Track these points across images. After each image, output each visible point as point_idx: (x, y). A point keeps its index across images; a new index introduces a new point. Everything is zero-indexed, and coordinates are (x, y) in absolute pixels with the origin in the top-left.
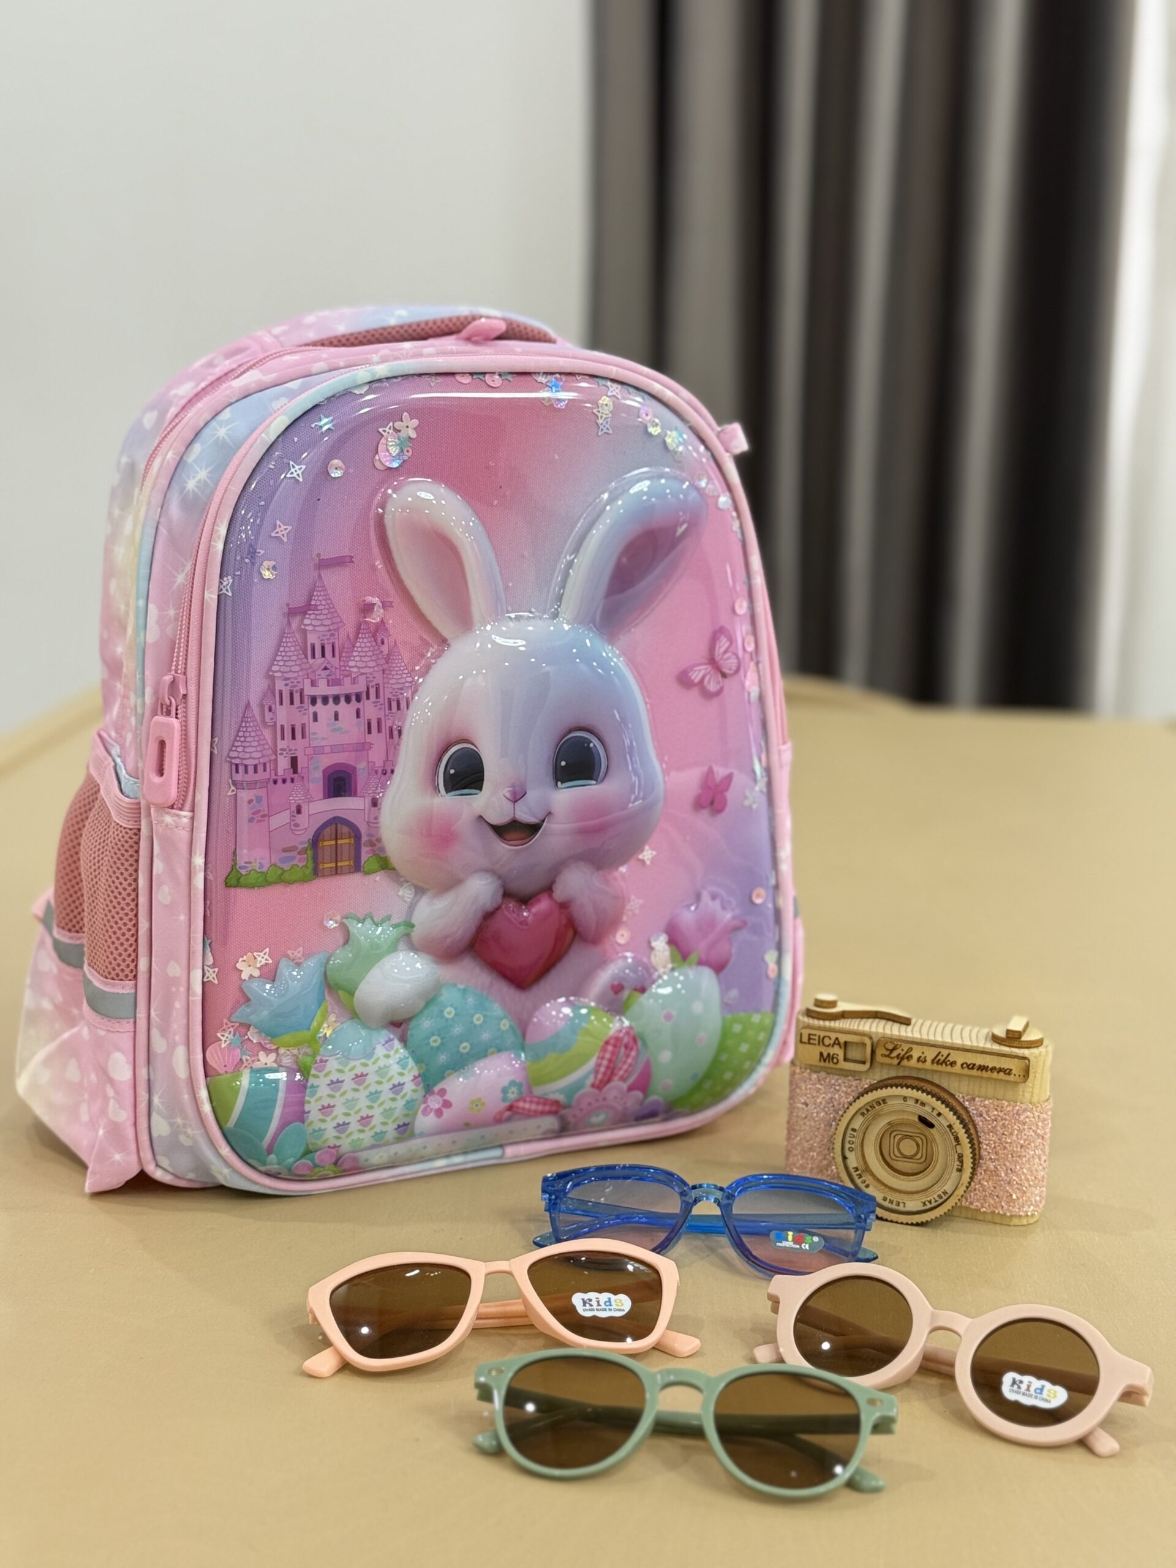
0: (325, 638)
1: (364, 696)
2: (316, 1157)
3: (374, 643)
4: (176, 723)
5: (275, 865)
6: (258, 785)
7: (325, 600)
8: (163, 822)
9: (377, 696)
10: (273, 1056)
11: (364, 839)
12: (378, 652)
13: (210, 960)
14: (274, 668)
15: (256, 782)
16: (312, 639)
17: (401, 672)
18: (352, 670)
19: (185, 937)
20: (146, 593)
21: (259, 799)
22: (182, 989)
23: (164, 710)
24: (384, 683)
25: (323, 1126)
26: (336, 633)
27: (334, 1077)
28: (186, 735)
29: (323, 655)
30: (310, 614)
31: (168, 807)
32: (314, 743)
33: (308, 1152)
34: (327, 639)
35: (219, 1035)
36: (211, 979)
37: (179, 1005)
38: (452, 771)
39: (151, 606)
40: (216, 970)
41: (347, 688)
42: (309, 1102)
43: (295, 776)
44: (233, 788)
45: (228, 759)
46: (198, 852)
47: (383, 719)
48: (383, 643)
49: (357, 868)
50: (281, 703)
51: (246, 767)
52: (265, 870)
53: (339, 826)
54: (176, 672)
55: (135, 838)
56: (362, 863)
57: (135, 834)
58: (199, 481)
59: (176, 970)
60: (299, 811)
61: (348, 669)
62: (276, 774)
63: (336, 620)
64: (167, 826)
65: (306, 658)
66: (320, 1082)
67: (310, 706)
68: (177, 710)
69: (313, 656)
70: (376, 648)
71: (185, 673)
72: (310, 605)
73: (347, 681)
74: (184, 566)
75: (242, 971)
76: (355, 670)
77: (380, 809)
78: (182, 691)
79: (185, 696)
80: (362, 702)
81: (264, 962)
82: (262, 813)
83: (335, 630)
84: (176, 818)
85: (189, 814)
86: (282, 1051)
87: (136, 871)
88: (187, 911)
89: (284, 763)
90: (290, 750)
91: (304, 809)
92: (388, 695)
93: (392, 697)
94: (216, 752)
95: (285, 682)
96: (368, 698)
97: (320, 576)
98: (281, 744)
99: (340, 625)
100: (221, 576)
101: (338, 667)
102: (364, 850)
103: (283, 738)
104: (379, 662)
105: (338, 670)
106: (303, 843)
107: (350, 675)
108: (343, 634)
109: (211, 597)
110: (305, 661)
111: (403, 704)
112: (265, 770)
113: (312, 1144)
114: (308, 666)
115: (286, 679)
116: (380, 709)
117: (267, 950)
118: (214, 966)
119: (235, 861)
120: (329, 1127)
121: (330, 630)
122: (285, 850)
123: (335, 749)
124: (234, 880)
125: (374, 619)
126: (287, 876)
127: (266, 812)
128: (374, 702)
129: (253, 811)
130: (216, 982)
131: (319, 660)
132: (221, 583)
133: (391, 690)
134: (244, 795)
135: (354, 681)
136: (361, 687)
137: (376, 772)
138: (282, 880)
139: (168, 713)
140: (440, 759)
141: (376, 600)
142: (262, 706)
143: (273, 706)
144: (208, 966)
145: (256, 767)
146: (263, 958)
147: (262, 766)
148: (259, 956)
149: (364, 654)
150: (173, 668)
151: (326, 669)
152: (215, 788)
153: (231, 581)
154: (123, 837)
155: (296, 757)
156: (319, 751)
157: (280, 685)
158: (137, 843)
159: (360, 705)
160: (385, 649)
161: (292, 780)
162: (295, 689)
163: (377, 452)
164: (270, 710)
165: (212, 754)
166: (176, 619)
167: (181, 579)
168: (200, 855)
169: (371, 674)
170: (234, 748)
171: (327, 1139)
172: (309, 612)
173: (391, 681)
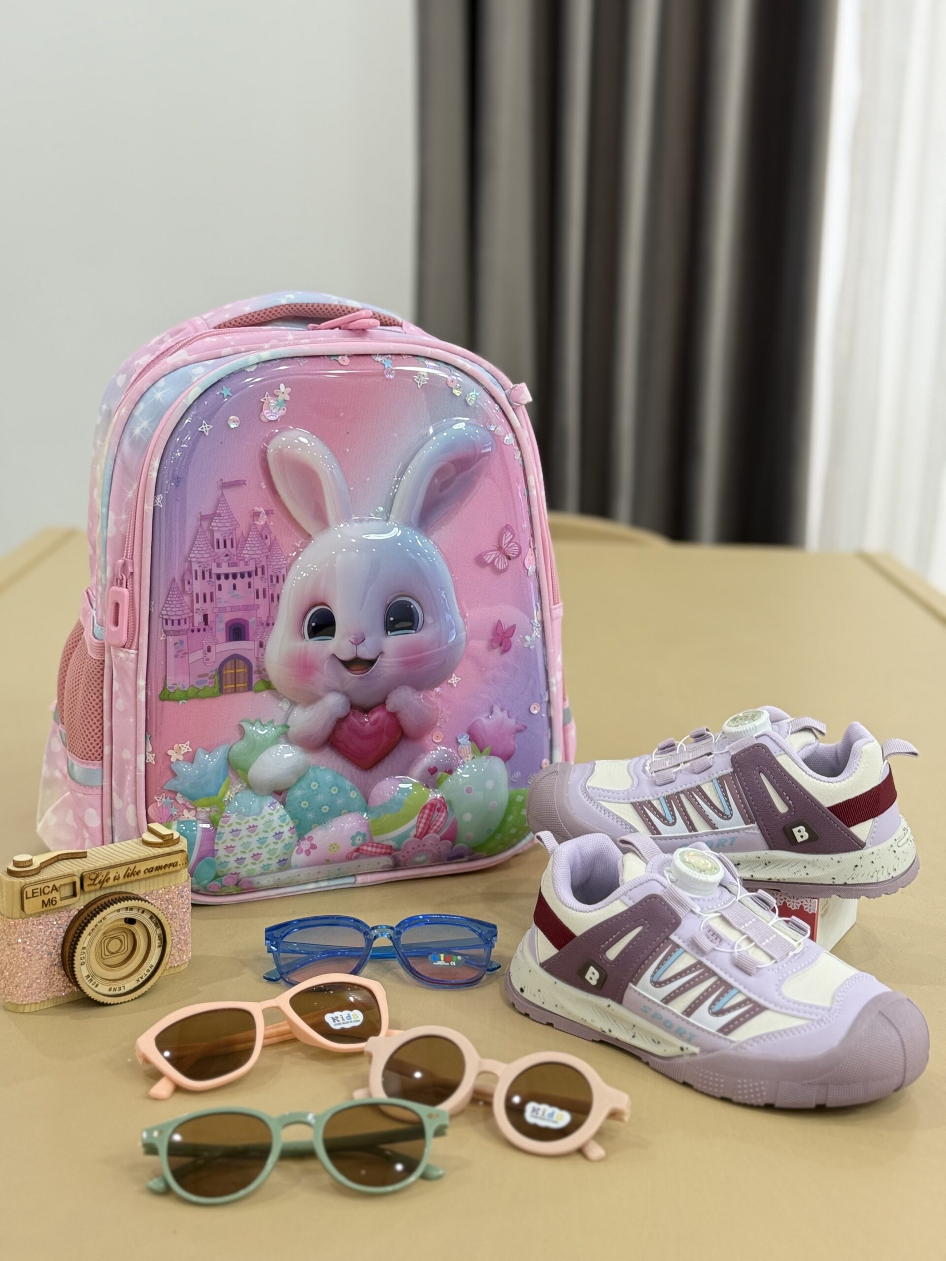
0: (226, 535)
1: (254, 573)
2: (223, 880)
3: (260, 538)
4: (126, 592)
5: (193, 686)
6: (181, 634)
7: (226, 510)
8: (118, 656)
9: (263, 573)
10: (193, 812)
11: (254, 668)
12: (263, 544)
13: (150, 749)
14: (192, 555)
15: (179, 631)
16: (217, 535)
17: (279, 557)
18: (245, 556)
19: (134, 733)
20: (107, 503)
21: (182, 642)
22: (132, 767)
23: (119, 582)
24: (267, 565)
25: (227, 860)
26: (234, 532)
27: (235, 827)
28: (133, 599)
29: (225, 546)
30: (216, 520)
31: (122, 647)
32: (219, 605)
33: (217, 877)
34: (228, 536)
35: (156, 798)
36: (150, 761)
37: (129, 778)
38: (314, 624)
39: (111, 513)
40: (154, 755)
41: (241, 568)
42: (217, 844)
43: (207, 627)
44: (164, 635)
45: (161, 616)
46: (141, 677)
47: (267, 589)
48: (266, 538)
49: (250, 688)
50: (196, 579)
51: (173, 621)
52: (186, 689)
53: (237, 660)
54: (126, 557)
55: (101, 666)
56: (253, 684)
57: (101, 664)
58: (143, 429)
59: (127, 755)
60: (209, 650)
61: (242, 555)
62: (193, 626)
63: (233, 523)
64: (121, 659)
65: (213, 548)
66: (225, 830)
67: (217, 581)
68: (127, 582)
69: (218, 547)
70: (262, 541)
71: (132, 558)
72: (216, 513)
73: (242, 563)
74: (132, 485)
75: (171, 756)
76: (247, 556)
77: (265, 649)
78: (130, 570)
79: (132, 574)
80: (252, 578)
81: (186, 750)
82: (183, 652)
83: (233, 530)
84: (127, 654)
85: (135, 652)
86: (199, 809)
87: (102, 688)
88: (134, 716)
89: (198, 619)
90: (203, 610)
91: (213, 649)
92: (270, 573)
93: (273, 574)
94: (152, 610)
95: (198, 565)
96: (256, 574)
97: (222, 494)
98: (196, 606)
99: (237, 526)
100: (156, 494)
101: (235, 554)
102: (255, 676)
103: (198, 602)
104: (264, 551)
105: (235, 557)
106: (211, 671)
107: (244, 560)
108: (239, 533)
109: (149, 508)
110: (212, 550)
111: (281, 579)
112: (185, 623)
113: (220, 871)
114: (214, 554)
115: (199, 563)
116: (265, 582)
117: (188, 742)
118: (152, 752)
119: (165, 684)
120: (232, 860)
121: (230, 530)
122: (199, 676)
123: (233, 609)
124: (166, 696)
125: (261, 522)
126: (200, 694)
127: (187, 651)
128: (261, 578)
129: (177, 650)
130: (154, 763)
131: (222, 549)
132: (156, 499)
133: (272, 570)
134: (171, 640)
135: (246, 564)
136: (251, 567)
137: (262, 624)
138: (197, 696)
139: (121, 585)
140: (305, 616)
141: (262, 510)
142: (183, 581)
143: (191, 581)
144: (149, 752)
145: (179, 621)
146: (185, 748)
147: (183, 621)
148: (183, 746)
149: (253, 545)
150: (125, 554)
151: (227, 555)
152: (153, 636)
153: (162, 497)
154: (93, 665)
155: (207, 615)
156: (223, 610)
157: (195, 566)
158: (103, 670)
159: (251, 580)
160: (268, 542)
161: (204, 630)
162: (206, 569)
163: (262, 410)
164: (189, 583)
165: (150, 612)
166: (127, 522)
167: (130, 494)
168: (142, 679)
169: (258, 559)
170: (164, 609)
171: (231, 869)
172: (215, 518)
173: (272, 564)
